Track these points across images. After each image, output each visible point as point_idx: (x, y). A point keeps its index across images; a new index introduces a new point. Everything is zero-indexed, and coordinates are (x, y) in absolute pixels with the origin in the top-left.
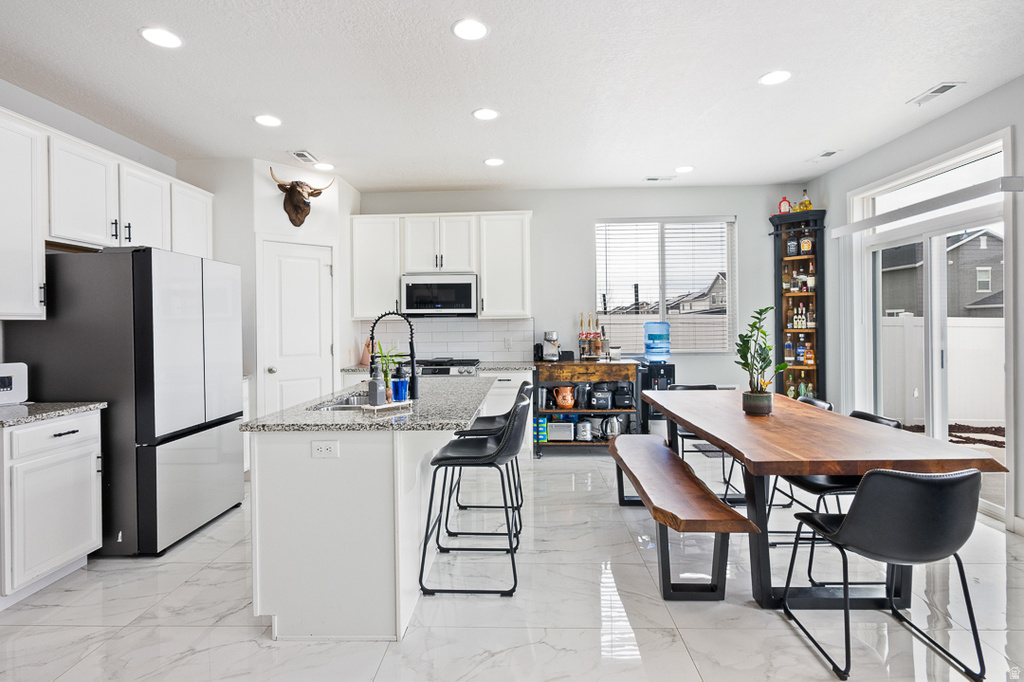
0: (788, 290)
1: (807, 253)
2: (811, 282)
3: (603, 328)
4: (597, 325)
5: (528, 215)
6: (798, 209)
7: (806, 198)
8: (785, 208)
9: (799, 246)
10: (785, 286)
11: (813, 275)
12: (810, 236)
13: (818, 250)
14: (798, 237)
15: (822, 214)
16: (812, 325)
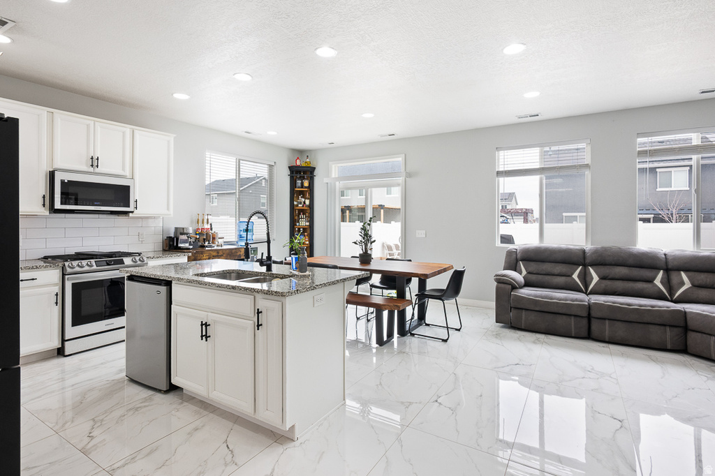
0: (297, 206)
1: (306, 187)
2: (307, 202)
3: (211, 224)
4: (208, 223)
5: (171, 137)
6: (304, 165)
7: (308, 160)
8: (298, 163)
9: (302, 184)
10: (295, 203)
11: (308, 199)
12: (307, 179)
13: (311, 187)
14: (302, 178)
15: (315, 168)
16: (308, 224)
